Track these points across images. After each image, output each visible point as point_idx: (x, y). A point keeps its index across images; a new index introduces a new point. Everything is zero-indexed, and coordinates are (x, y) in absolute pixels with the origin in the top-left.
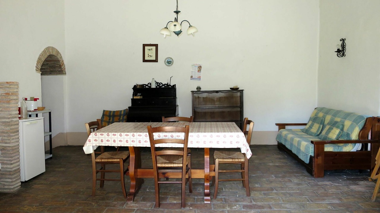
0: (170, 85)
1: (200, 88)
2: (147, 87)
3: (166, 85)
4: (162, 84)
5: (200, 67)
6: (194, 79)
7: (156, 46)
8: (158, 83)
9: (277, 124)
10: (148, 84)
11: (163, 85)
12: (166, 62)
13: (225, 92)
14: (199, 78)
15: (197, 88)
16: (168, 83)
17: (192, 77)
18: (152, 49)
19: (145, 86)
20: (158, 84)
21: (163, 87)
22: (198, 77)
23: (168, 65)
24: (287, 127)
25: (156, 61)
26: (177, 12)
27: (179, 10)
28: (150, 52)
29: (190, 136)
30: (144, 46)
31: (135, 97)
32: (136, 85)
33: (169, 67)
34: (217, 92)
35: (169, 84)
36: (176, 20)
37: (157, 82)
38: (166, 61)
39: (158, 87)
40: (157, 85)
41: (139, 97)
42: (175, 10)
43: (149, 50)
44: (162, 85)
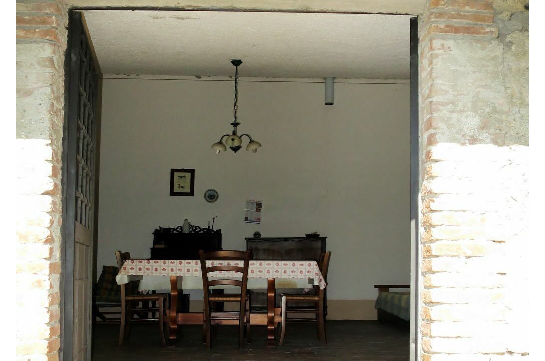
0: (212, 230)
1: (260, 235)
2: (175, 232)
3: (206, 230)
4: (199, 228)
5: (259, 206)
6: (251, 221)
7: (192, 172)
8: (193, 226)
9: (376, 286)
10: (178, 228)
11: (201, 230)
12: (207, 197)
13: (297, 240)
14: (258, 220)
15: (255, 235)
16: (209, 227)
17: (246, 218)
18: (185, 176)
19: (173, 231)
20: (193, 228)
21: (202, 232)
22: (256, 218)
23: (209, 200)
24: (391, 290)
25: (191, 193)
26: (235, 124)
27: (238, 121)
28: (182, 180)
29: (252, 264)
30: (173, 172)
31: (156, 246)
32: (159, 229)
33: (211, 203)
34: (286, 239)
35: (211, 228)
36: (234, 133)
37: (191, 225)
38: (207, 195)
39: (193, 232)
40: (191, 230)
41: (162, 246)
42: (233, 122)
43: (181, 177)
44: (199, 230)
